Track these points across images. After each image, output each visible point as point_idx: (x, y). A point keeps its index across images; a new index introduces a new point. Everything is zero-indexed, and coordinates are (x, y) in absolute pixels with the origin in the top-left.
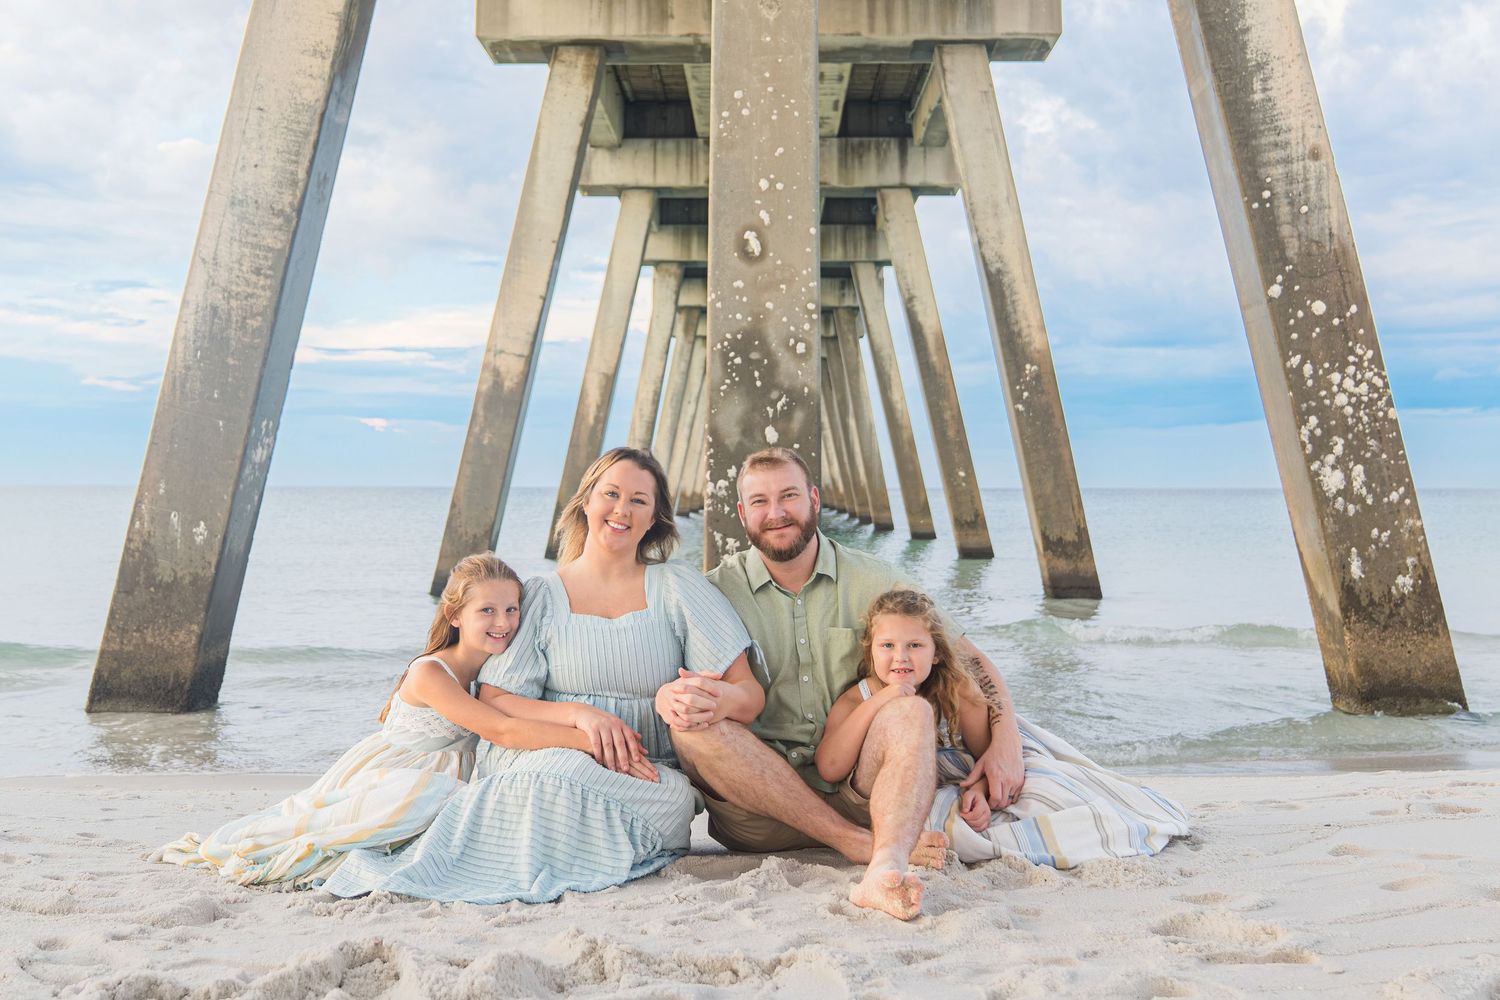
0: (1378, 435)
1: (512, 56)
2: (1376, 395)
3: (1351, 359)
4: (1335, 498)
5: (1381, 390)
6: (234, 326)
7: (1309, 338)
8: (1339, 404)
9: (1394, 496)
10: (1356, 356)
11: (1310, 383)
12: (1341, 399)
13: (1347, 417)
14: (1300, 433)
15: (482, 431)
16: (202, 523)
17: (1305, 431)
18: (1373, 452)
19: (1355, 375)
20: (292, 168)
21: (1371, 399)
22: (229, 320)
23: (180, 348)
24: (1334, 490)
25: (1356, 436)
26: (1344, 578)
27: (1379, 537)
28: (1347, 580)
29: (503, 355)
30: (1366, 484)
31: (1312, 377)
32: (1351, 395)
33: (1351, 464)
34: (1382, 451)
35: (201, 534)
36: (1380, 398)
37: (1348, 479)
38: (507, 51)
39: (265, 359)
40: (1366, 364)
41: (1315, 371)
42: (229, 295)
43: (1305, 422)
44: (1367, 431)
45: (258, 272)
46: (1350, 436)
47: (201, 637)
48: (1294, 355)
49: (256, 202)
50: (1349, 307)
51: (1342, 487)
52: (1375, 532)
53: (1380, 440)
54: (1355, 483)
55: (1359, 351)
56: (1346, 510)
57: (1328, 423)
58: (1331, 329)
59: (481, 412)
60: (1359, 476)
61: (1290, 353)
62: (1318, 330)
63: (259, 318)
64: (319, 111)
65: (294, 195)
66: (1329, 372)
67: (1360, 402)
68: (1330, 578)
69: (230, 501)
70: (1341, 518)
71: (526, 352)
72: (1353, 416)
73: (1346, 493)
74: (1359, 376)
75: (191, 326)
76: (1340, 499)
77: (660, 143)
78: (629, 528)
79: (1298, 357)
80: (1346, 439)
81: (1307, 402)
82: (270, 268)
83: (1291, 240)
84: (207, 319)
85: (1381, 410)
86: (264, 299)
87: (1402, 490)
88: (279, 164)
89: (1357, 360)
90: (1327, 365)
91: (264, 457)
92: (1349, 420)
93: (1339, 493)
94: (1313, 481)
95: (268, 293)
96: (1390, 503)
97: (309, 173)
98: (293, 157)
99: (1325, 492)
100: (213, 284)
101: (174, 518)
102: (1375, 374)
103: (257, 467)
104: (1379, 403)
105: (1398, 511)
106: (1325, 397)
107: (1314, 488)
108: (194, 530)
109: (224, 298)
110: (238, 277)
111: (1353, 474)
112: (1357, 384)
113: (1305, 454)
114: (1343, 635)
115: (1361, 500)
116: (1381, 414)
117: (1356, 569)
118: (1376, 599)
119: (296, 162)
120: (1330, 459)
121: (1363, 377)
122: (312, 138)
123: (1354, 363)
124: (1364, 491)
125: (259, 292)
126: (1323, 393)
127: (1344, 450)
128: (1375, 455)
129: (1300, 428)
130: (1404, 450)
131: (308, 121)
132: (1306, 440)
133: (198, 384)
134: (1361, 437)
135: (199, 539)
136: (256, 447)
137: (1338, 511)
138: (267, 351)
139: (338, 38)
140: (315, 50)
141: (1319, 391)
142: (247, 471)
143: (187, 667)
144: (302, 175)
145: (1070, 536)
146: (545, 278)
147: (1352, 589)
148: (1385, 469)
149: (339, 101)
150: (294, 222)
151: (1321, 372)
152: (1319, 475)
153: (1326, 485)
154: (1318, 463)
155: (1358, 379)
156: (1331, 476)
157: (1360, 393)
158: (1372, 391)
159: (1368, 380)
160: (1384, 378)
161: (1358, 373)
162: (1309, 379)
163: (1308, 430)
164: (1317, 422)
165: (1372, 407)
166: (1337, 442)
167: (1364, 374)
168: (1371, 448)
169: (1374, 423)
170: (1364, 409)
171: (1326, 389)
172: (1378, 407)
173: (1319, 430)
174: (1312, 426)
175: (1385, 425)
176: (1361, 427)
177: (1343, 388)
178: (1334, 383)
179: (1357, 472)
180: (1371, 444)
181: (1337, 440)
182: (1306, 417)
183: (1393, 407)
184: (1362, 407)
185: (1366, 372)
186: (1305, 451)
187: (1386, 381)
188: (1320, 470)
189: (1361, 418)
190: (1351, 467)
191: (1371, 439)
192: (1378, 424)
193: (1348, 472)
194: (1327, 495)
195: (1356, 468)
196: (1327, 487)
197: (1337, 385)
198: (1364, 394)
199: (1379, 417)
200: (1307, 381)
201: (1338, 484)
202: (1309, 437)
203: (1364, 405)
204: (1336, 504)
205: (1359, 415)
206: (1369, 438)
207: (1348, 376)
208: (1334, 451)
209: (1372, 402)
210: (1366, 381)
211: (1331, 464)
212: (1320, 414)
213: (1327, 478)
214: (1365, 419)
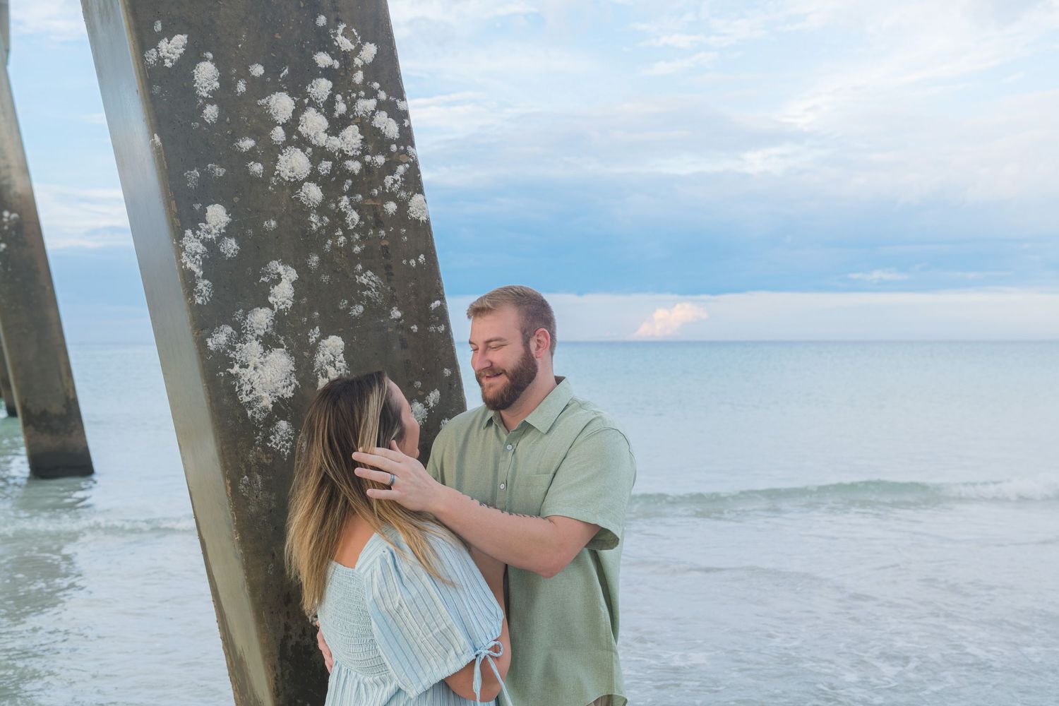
0: (382, 259)
2: (380, 160)
3: (323, 59)
4: (270, 421)
5: (394, 148)
8: (286, 174)
10: (336, 52)
11: (211, 112)
12: (294, 163)
13: (308, 214)
14: (180, 249)
17: (193, 244)
18: (370, 303)
19: (330, 103)
21: (367, 168)
24: (267, 402)
25: (325, 260)
31: (215, 98)
32: (319, 154)
33: (315, 334)
34: (392, 301)
36: (390, 168)
37: (305, 370)
40: (359, 77)
41: (226, 82)
43: (196, 219)
44: (357, 249)
46: (314, 260)
48: (169, 33)
51: (289, 393)
53: (387, 272)
55: (346, 44)
57: (257, 224)
60: (332, 363)
61: (158, 27)
66: (263, 88)
67: (340, 173)
72: (322, 209)
73: (298, 405)
74: (341, 108)
76: (282, 423)
79: (180, 40)
80: (302, 268)
81: (200, 163)
85: (392, 196)
87: (434, 396)
89: (337, 64)
90: (258, 70)
92: (314, 218)
93: (282, 408)
94: (215, 377)
99: (242, 407)
102: (380, 106)
104: (389, 180)
106: (252, 155)
107: (218, 395)
111: (320, 358)
112: (336, 126)
113: (195, 309)
116: (391, 207)
120: (261, 319)
121: (350, 109)
123: (328, 73)
126: (247, 144)
127: (297, 296)
128: (371, 307)
129: (179, 236)
130: (442, 298)
134: (340, 264)
137: (277, 455)
141: (235, 137)
148: (396, 347)
151: (241, 87)
152: (229, 363)
153: (248, 387)
154: (229, 329)
155: (336, 115)
156: (262, 363)
157: (341, 151)
158: (370, 147)
159: (362, 118)
160: (401, 116)
161: (339, 97)
162: (208, 101)
163: (203, 242)
164: (228, 219)
165: (371, 189)
166: (279, 275)
167: (354, 102)
168: (365, 293)
169: (374, 228)
170: (350, 193)
171: (253, 134)
172: (384, 188)
173: (233, 241)
174: (214, 231)
175: (400, 236)
176: (342, 239)
177: (299, 134)
178: (277, 118)
179: (327, 353)
180: (365, 281)
181: (281, 269)
182: (197, 207)
183: (421, 191)
184: (346, 187)
185: (358, 97)
186: (193, 299)
187: (406, 124)
188: (233, 349)
189: (342, 215)
190: (312, 340)
191: (364, 270)
192: (383, 233)
193: (306, 354)
194: (249, 413)
195: (325, 342)
196: (251, 391)
197: (284, 126)
198: (351, 154)
199: (386, 214)
200: (203, 107)
201: (280, 385)
202: (204, 260)
203: (350, 182)
204: (272, 437)
205: (337, 206)
206: (360, 267)
207: (312, 103)
208: (271, 299)
209: (370, 176)
210: (358, 120)
211: (262, 333)
212: (236, 199)
213: (251, 368)
214: (353, 217)
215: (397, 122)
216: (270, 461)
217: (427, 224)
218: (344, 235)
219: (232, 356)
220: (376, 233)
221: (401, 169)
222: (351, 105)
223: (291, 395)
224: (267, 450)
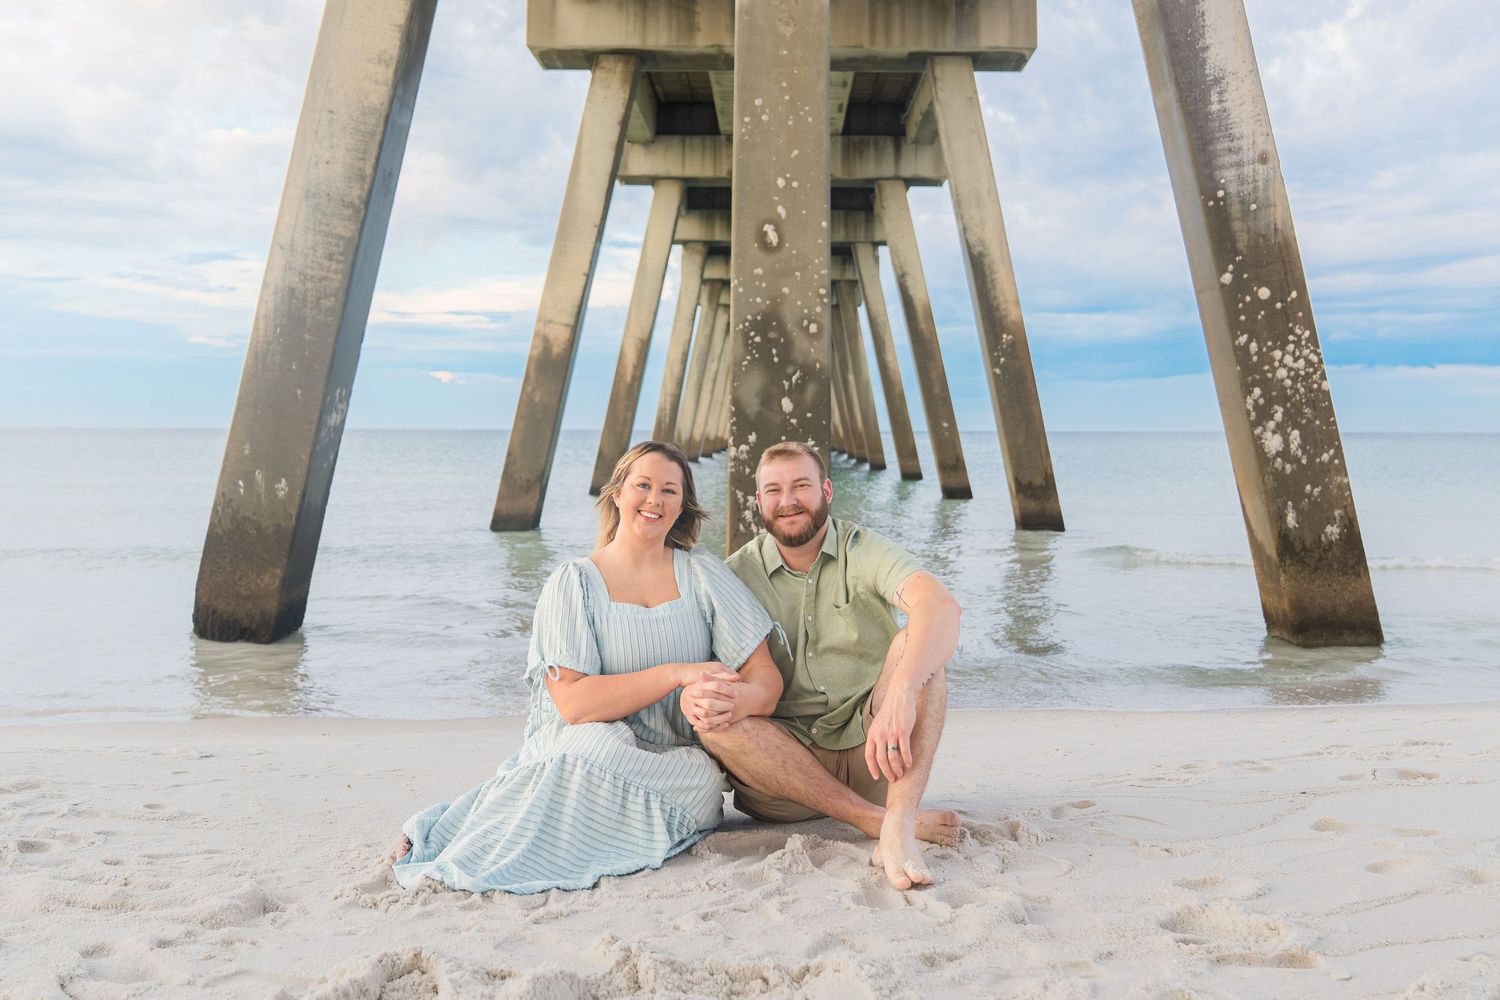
0: (1312, 404)
1: (558, 63)
2: (1311, 370)
3: (1291, 338)
4: (1275, 458)
5: (1316, 366)
6: (309, 305)
7: (1255, 320)
8: (1279, 377)
9: (1325, 457)
10: (1295, 335)
11: (1255, 358)
12: (1282, 373)
13: (1287, 389)
14: (1245, 402)
15: (534, 390)
16: (283, 481)
17: (1250, 401)
18: (1308, 419)
19: (1294, 352)
20: (360, 164)
21: (1307, 373)
22: (305, 300)
23: (262, 325)
24: (1274, 452)
25: (1293, 405)
26: (1281, 528)
27: (1312, 492)
28: (1284, 527)
29: (551, 325)
30: (1302, 447)
31: (1257, 353)
32: (1290, 369)
33: (1289, 430)
34: (1316, 418)
35: (282, 489)
36: (1315, 372)
37: (1286, 442)
38: (554, 59)
39: (338, 335)
40: (1303, 343)
41: (1260, 349)
42: (305, 278)
43: (1250, 393)
44: (1303, 401)
45: (330, 257)
46: (1289, 405)
47: (284, 581)
48: (1242, 335)
49: (328, 195)
50: (1290, 293)
51: (1281, 449)
52: (1308, 487)
53: (1314, 408)
54: (1292, 446)
55: (1298, 332)
56: (1284, 468)
57: (1270, 393)
58: (1275, 312)
59: (533, 374)
60: (1295, 439)
61: (1239, 333)
62: (1263, 313)
63: (333, 299)
64: (384, 114)
65: (362, 188)
66: (1271, 349)
67: (1297, 375)
68: (1268, 527)
69: (307, 461)
70: (1279, 475)
71: (571, 321)
72: (1291, 388)
73: (1284, 454)
74: (1297, 353)
75: (271, 305)
76: (1279, 460)
77: (688, 140)
78: (661, 516)
79: (1246, 336)
80: (1285, 408)
81: (1252, 375)
82: (341, 254)
83: (1241, 234)
84: (286, 299)
85: (1316, 382)
86: (336, 281)
87: (1332, 452)
88: (348, 161)
89: (1296, 339)
90: (1270, 343)
91: (338, 421)
92: (1289, 391)
93: (1278, 454)
94: (1256, 444)
95: (340, 277)
96: (1322, 463)
97: (376, 168)
98: (361, 155)
99: (1266, 454)
100: (291, 268)
101: (259, 475)
102: (1311, 352)
103: (332, 430)
104: (1314, 377)
105: (1329, 470)
106: (1268, 371)
107: (1257, 450)
108: (277, 486)
109: (300, 280)
110: (313, 262)
111: (1291, 438)
112: (1296, 360)
113: (1250, 420)
114: (1279, 576)
115: (1297, 460)
116: (1315, 386)
117: (1291, 519)
118: (1308, 546)
119: (363, 159)
120: (1271, 425)
121: (1301, 354)
122: (378, 138)
123: (1293, 342)
124: (1299, 453)
125: (332, 275)
126: (1266, 368)
127: (1283, 417)
128: (1310, 421)
129: (1246, 398)
130: (1334, 417)
131: (374, 123)
132: (1250, 407)
133: (278, 357)
134: (1298, 406)
135: (281, 494)
136: (331, 413)
137: (1277, 470)
138: (340, 327)
139: (401, 48)
140: (379, 59)
141: (1262, 366)
142: (323, 434)
143: (272, 606)
144: (369, 171)
145: (1039, 481)
146: (588, 257)
147: (1288, 536)
148: (1317, 434)
149: (402, 104)
150: (362, 213)
151: (1264, 349)
152: (1261, 439)
153: (1267, 447)
154: (1261, 428)
155: (1296, 356)
156: (1272, 439)
157: (1298, 368)
158: (1308, 366)
159: (1305, 356)
160: (1318, 354)
161: (1297, 350)
162: (1254, 355)
163: (1253, 400)
164: (1261, 392)
165: (1308, 380)
166: (1277, 410)
168: (1307, 416)
169: (1309, 393)
170: (1301, 382)
171: (1268, 364)
172: (1313, 380)
173: (1262, 400)
174: (1256, 397)
175: (1319, 396)
176: (1298, 398)
177: (1284, 363)
178: (1276, 359)
179: (1294, 436)
180: (1306, 412)
181: (1278, 408)
182: (1251, 389)
183: (1326, 380)
184: (1300, 380)
185: (1303, 349)
186: (1250, 418)
187: (1320, 357)
188: (1262, 435)
189: (1298, 390)
190: (1289, 432)
191: (1306, 408)
192: (1313, 395)
193: (1287, 436)
194: (1268, 456)
195: (1293, 432)
196: (1268, 449)
197: (1278, 361)
198: (1301, 369)
199: (1314, 388)
200: (1253, 357)
201: (1278, 447)
202: (1253, 406)
203: (1301, 378)
204: (1275, 463)
205: (1297, 387)
206: (1304, 407)
207: (1288, 353)
208: (1275, 418)
209: (1308, 375)
210: (1303, 357)
211: (1272, 429)
212: (1263, 386)
213: (1268, 441)
214: (1302, 390)
215: (1317, 356)
217: (1328, 391)
218: (1299, 396)
219: (1262, 437)
220: (1310, 395)
222: (1301, 352)
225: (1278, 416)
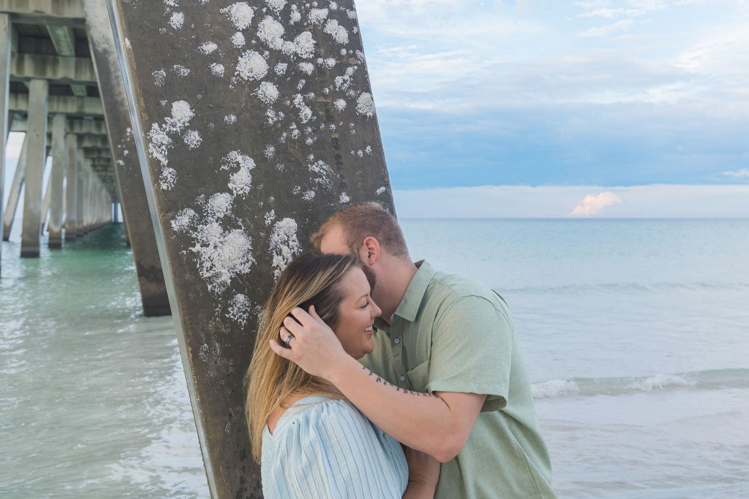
0: (332, 150)
2: (331, 62)
4: (228, 295)
5: (344, 51)
8: (245, 75)
11: (177, 19)
12: (253, 64)
13: (265, 109)
14: (148, 141)
17: (159, 136)
19: (286, 12)
21: (320, 70)
24: (226, 277)
25: (281, 150)
26: (243, 481)
31: (181, 6)
32: (276, 57)
33: (270, 216)
34: (341, 187)
36: (340, 69)
37: (261, 249)
44: (309, 141)
46: (270, 151)
51: (246, 269)
53: (337, 162)
54: (277, 260)
60: (286, 243)
67: (295, 73)
72: (278, 105)
74: (296, 16)
80: (259, 158)
81: (167, 64)
85: (342, 94)
92: (270, 113)
93: (239, 283)
99: (204, 282)
102: (332, 15)
104: (339, 80)
106: (214, 57)
111: (275, 238)
112: (291, 33)
113: (160, 194)
116: (341, 104)
120: (221, 203)
121: (305, 17)
126: (210, 47)
127: (254, 183)
128: (322, 192)
129: (147, 128)
130: (387, 185)
134: (294, 154)
137: (235, 325)
141: (198, 42)
152: (191, 242)
153: (208, 264)
154: (191, 212)
155: (292, 22)
156: (221, 242)
157: (296, 54)
158: (322, 51)
159: (315, 25)
160: (351, 24)
161: (294, 7)
162: (174, 9)
163: (168, 134)
164: (192, 114)
165: (322, 88)
166: (238, 163)
167: (308, 11)
168: (317, 180)
169: (325, 122)
170: (304, 91)
171: (215, 38)
172: (335, 87)
173: (196, 133)
174: (179, 125)
175: (349, 129)
176: (296, 132)
177: (258, 39)
178: (237, 25)
179: (282, 233)
180: (317, 170)
181: (240, 158)
182: (164, 103)
183: (368, 90)
184: (300, 86)
185: (311, 7)
186: (159, 185)
187: (355, 31)
188: (195, 230)
189: (296, 111)
190: (268, 222)
191: (316, 160)
192: (333, 126)
193: (262, 234)
194: (210, 287)
195: (280, 224)
196: (211, 268)
197: (243, 31)
198: (304, 57)
199: (336, 110)
200: (170, 15)
201: (238, 262)
202: (169, 150)
203: (304, 81)
204: (230, 309)
205: (292, 103)
206: (312, 157)
207: (270, 12)
208: (230, 185)
209: (322, 76)
210: (311, 27)
211: (222, 215)
212: (199, 96)
213: (211, 247)
214: (306, 113)
215: (347, 28)
216: (228, 330)
217: (374, 118)
218: (298, 128)
219: (194, 236)
220: (327, 126)
221: (350, 71)
222: (305, 14)
223: (247, 271)
224: (225, 320)
225: (241, 181)
